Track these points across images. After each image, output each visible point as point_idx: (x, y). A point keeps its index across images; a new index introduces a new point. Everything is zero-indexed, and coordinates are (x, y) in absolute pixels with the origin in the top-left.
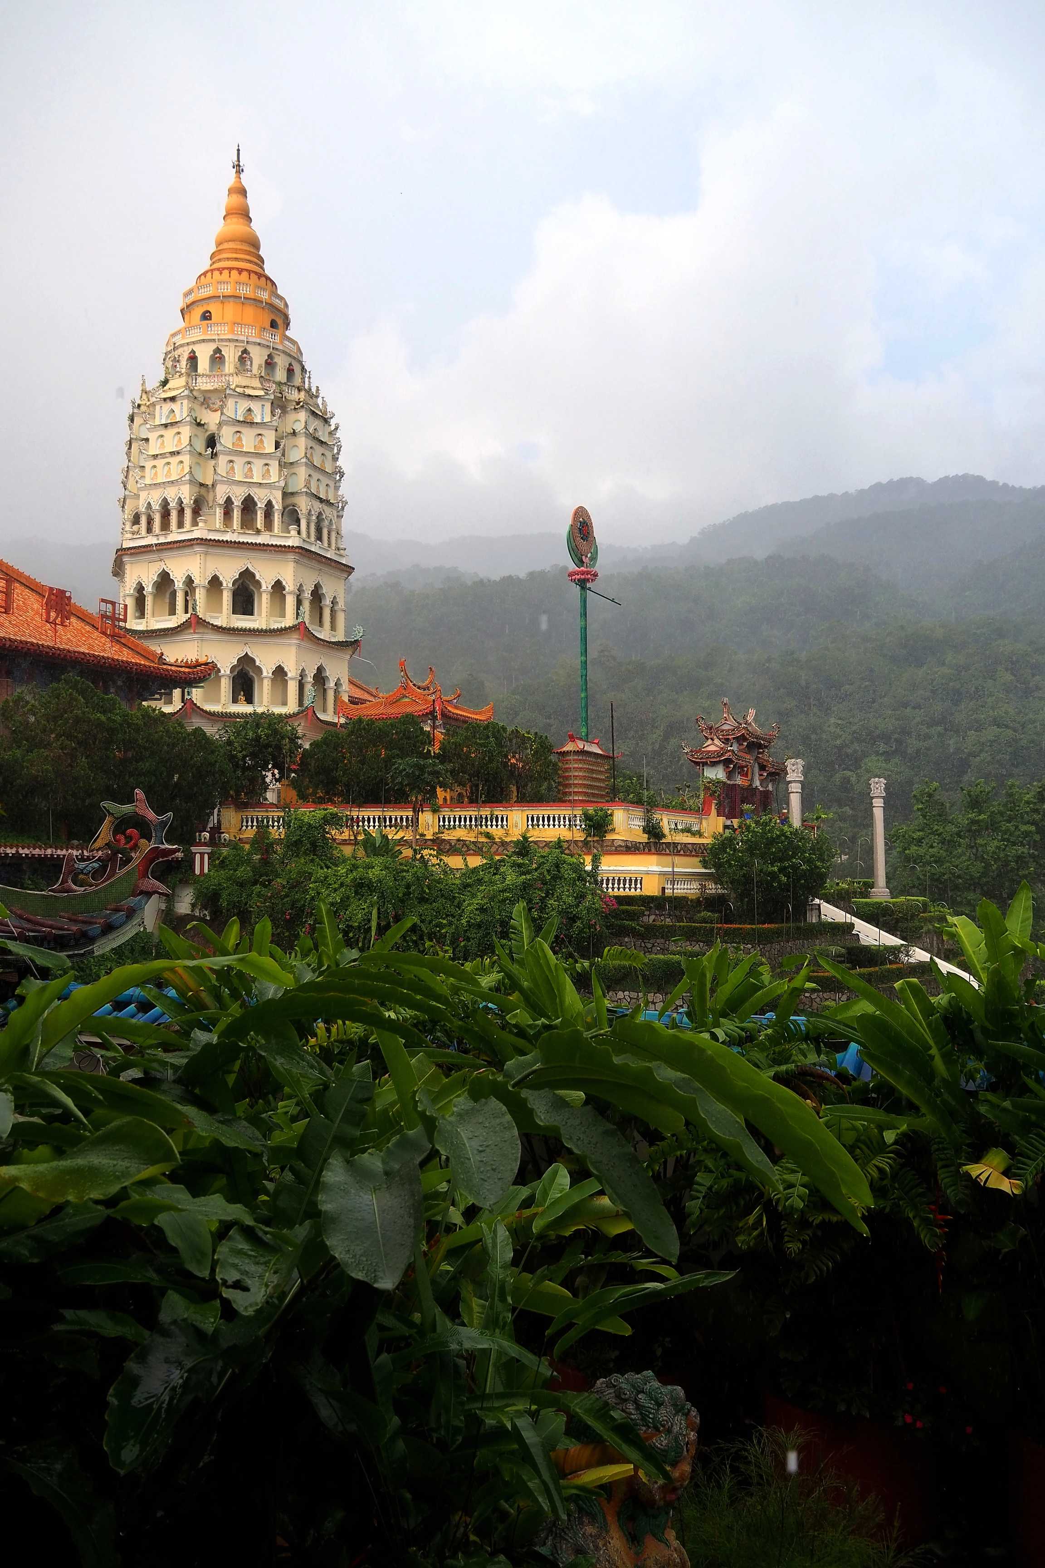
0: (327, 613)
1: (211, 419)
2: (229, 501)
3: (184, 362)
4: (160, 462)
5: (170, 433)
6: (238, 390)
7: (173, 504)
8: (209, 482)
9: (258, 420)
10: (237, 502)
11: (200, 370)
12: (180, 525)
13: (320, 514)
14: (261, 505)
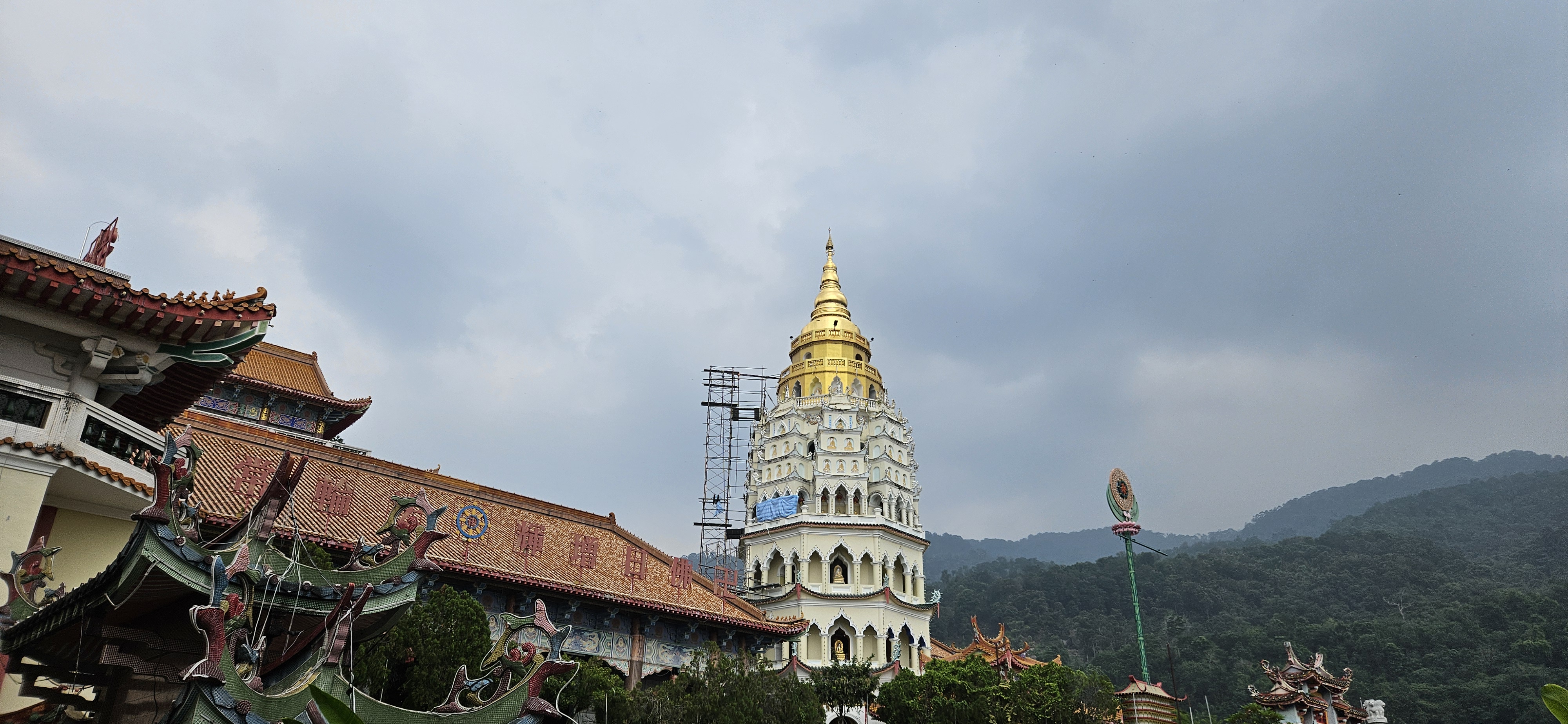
0: (909, 579)
1: (811, 430)
2: (825, 491)
3: (791, 390)
4: (773, 466)
5: (780, 443)
6: (831, 406)
8: (810, 478)
9: (847, 428)
10: (832, 492)
11: (803, 395)
13: (899, 498)
14: (851, 493)
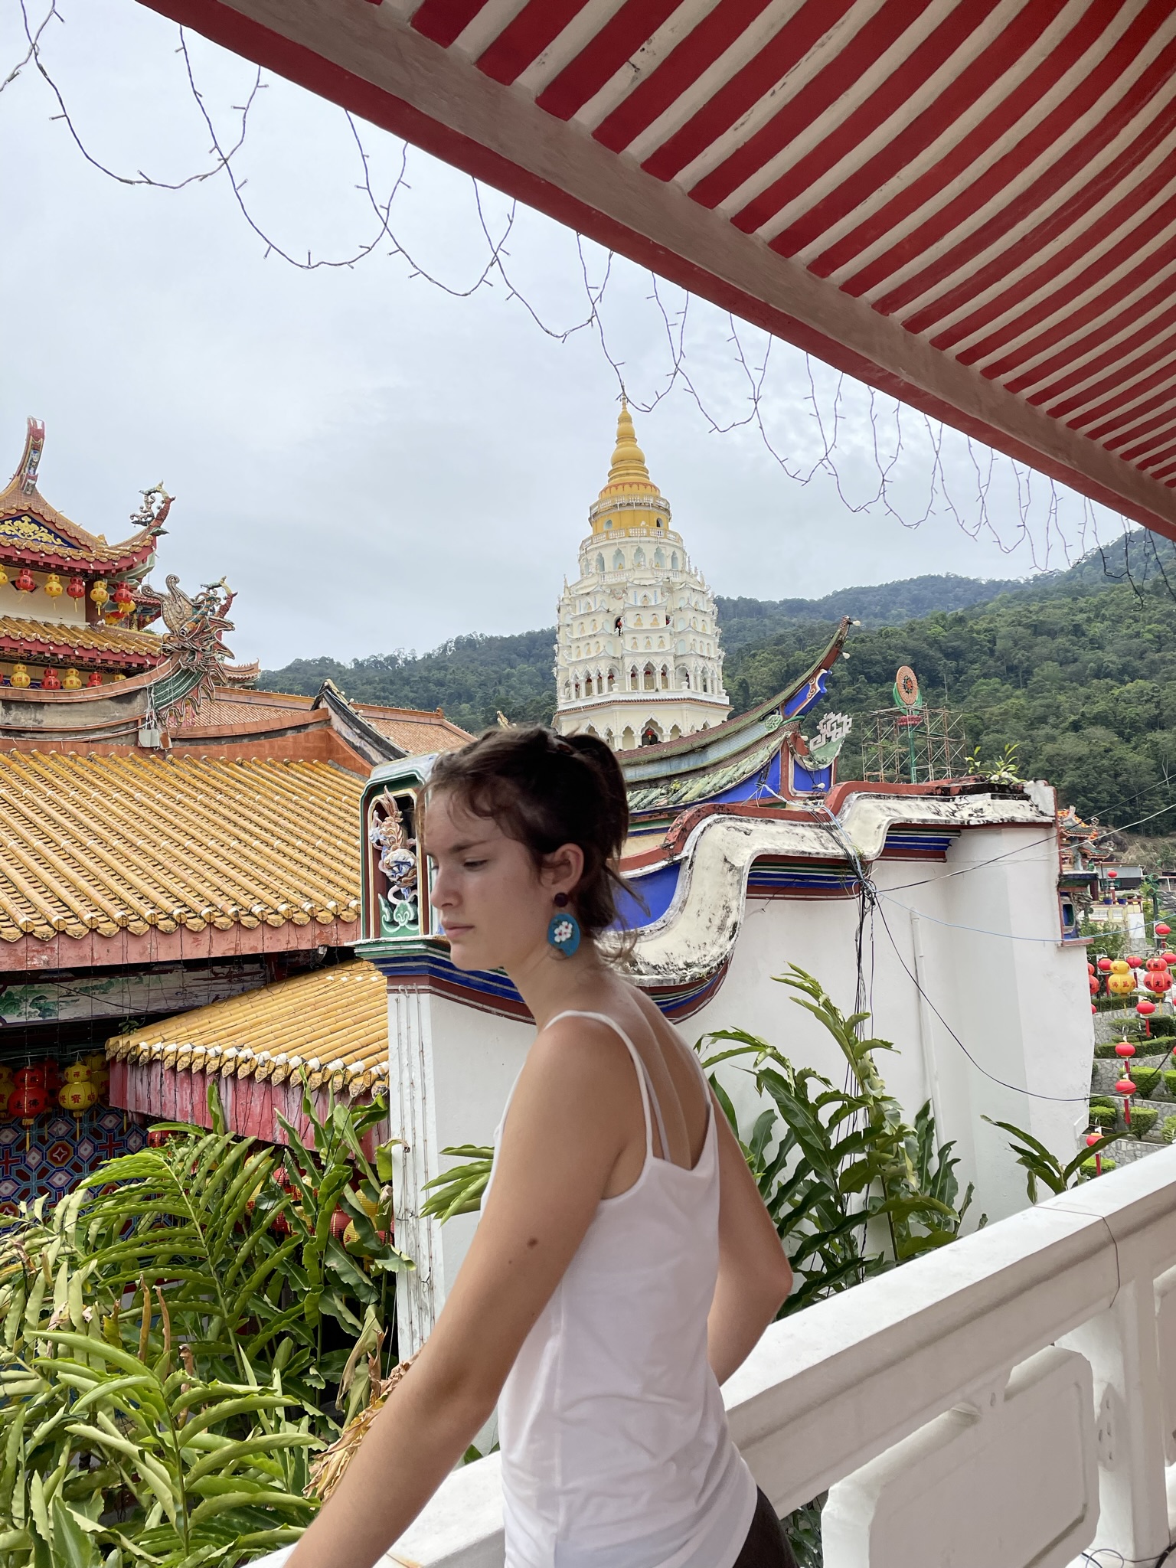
1: (617, 606)
2: (634, 669)
3: (594, 563)
4: (582, 644)
5: (587, 621)
6: (635, 582)
7: (594, 676)
8: (619, 656)
9: (653, 604)
10: (641, 671)
11: (606, 570)
12: (600, 690)
13: (704, 668)
14: (659, 670)
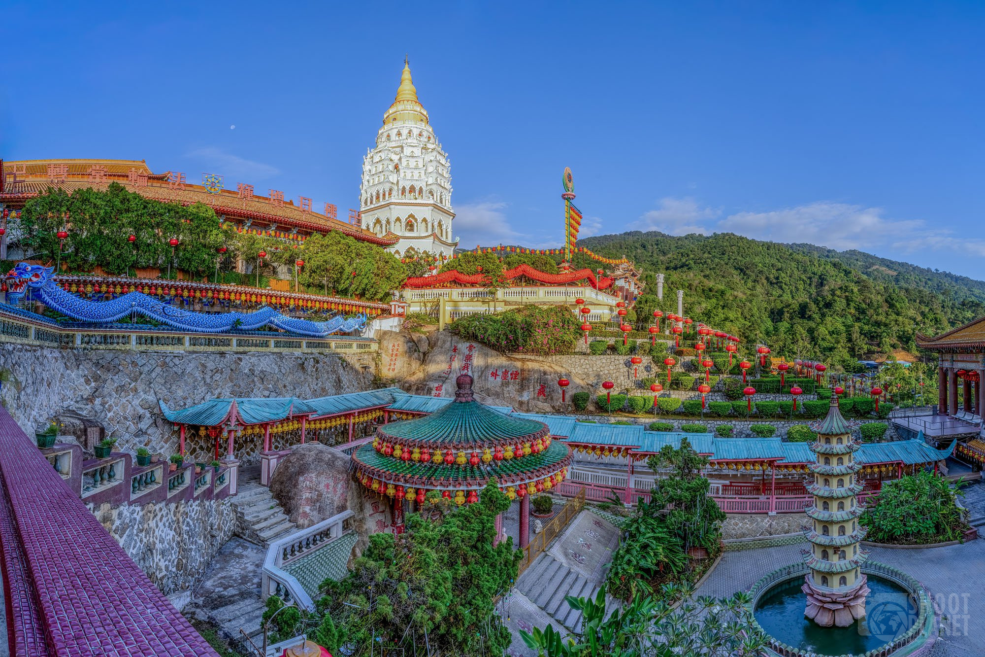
0: (444, 230)
1: (395, 158)
2: (404, 188)
3: (385, 137)
4: (376, 175)
5: (380, 163)
6: (408, 144)
7: (381, 192)
8: (396, 182)
9: (415, 156)
10: (408, 188)
11: (392, 139)
12: (384, 198)
